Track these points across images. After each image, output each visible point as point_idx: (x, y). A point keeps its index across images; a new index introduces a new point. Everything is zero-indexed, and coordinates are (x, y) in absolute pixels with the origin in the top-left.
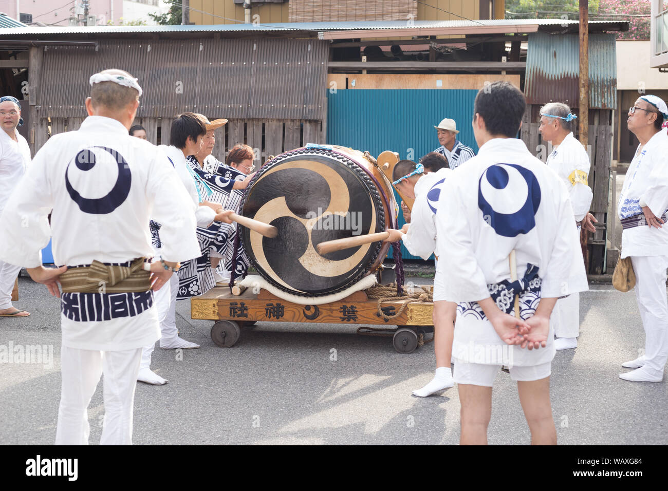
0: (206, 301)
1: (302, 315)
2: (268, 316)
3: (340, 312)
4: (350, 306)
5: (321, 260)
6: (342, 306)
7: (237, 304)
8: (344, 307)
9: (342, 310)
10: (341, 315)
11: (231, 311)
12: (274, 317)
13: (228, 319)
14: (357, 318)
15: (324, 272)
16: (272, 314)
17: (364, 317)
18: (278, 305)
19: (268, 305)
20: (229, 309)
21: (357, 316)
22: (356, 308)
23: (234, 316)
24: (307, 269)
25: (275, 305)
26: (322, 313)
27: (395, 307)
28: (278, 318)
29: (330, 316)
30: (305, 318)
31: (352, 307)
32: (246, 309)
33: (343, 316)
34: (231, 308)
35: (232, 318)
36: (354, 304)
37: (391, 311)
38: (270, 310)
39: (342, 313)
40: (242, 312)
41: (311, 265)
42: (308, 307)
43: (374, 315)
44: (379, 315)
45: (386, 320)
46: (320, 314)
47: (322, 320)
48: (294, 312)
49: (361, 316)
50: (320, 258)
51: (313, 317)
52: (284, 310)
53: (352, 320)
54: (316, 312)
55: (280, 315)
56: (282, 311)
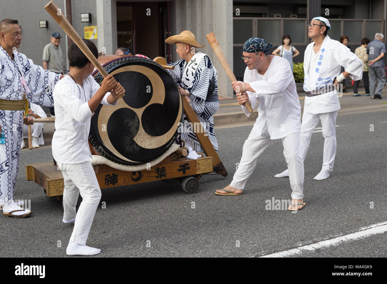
0: (60, 181)
1: (131, 179)
2: (107, 184)
3: (156, 172)
4: (162, 167)
6: (156, 168)
8: (158, 169)
9: (156, 171)
12: (111, 184)
14: (166, 175)
15: (151, 145)
16: (109, 182)
17: (171, 173)
18: (114, 174)
19: (106, 176)
21: (166, 173)
22: (165, 168)
25: (111, 175)
26: (144, 176)
27: (189, 163)
28: (114, 185)
29: (149, 176)
31: (163, 168)
33: (157, 175)
36: (164, 166)
37: (187, 166)
38: (108, 180)
41: (142, 141)
42: (134, 173)
43: (177, 170)
44: (179, 170)
45: (184, 173)
46: (142, 176)
47: (144, 181)
48: (125, 178)
49: (169, 173)
50: (148, 136)
51: (138, 179)
52: (118, 178)
53: (163, 177)
54: (139, 175)
55: (115, 182)
56: (116, 179)
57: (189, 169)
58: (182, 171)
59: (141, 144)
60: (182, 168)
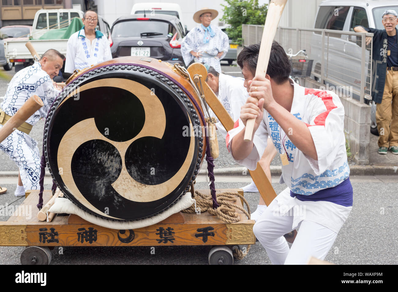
1: (117, 239)
2: (80, 240)
3: (157, 234)
4: (167, 228)
5: (136, 185)
6: (158, 228)
7: (46, 230)
8: (161, 230)
9: (159, 232)
10: (158, 237)
11: (40, 237)
12: (87, 241)
13: (38, 244)
14: (174, 239)
15: (139, 197)
16: (84, 239)
17: (183, 239)
18: (91, 229)
19: (80, 230)
20: (39, 235)
21: (174, 237)
22: (173, 229)
23: (44, 242)
24: (121, 194)
25: (88, 230)
26: (137, 236)
27: (214, 227)
28: (91, 242)
29: (146, 238)
30: (120, 241)
31: (169, 229)
32: (56, 234)
33: (160, 238)
34: (40, 234)
35: (43, 244)
36: (171, 226)
38: (82, 235)
39: (159, 235)
40: (53, 238)
41: (126, 190)
42: (123, 232)
43: (192, 235)
44: (197, 236)
45: (205, 240)
46: (135, 237)
47: (138, 243)
48: (108, 236)
49: (179, 237)
50: (134, 182)
51: (129, 240)
52: (97, 235)
53: (169, 242)
54: (131, 235)
55: (93, 240)
56: (95, 235)
57: (213, 235)
58: (201, 238)
59: (124, 194)
60: (202, 232)
